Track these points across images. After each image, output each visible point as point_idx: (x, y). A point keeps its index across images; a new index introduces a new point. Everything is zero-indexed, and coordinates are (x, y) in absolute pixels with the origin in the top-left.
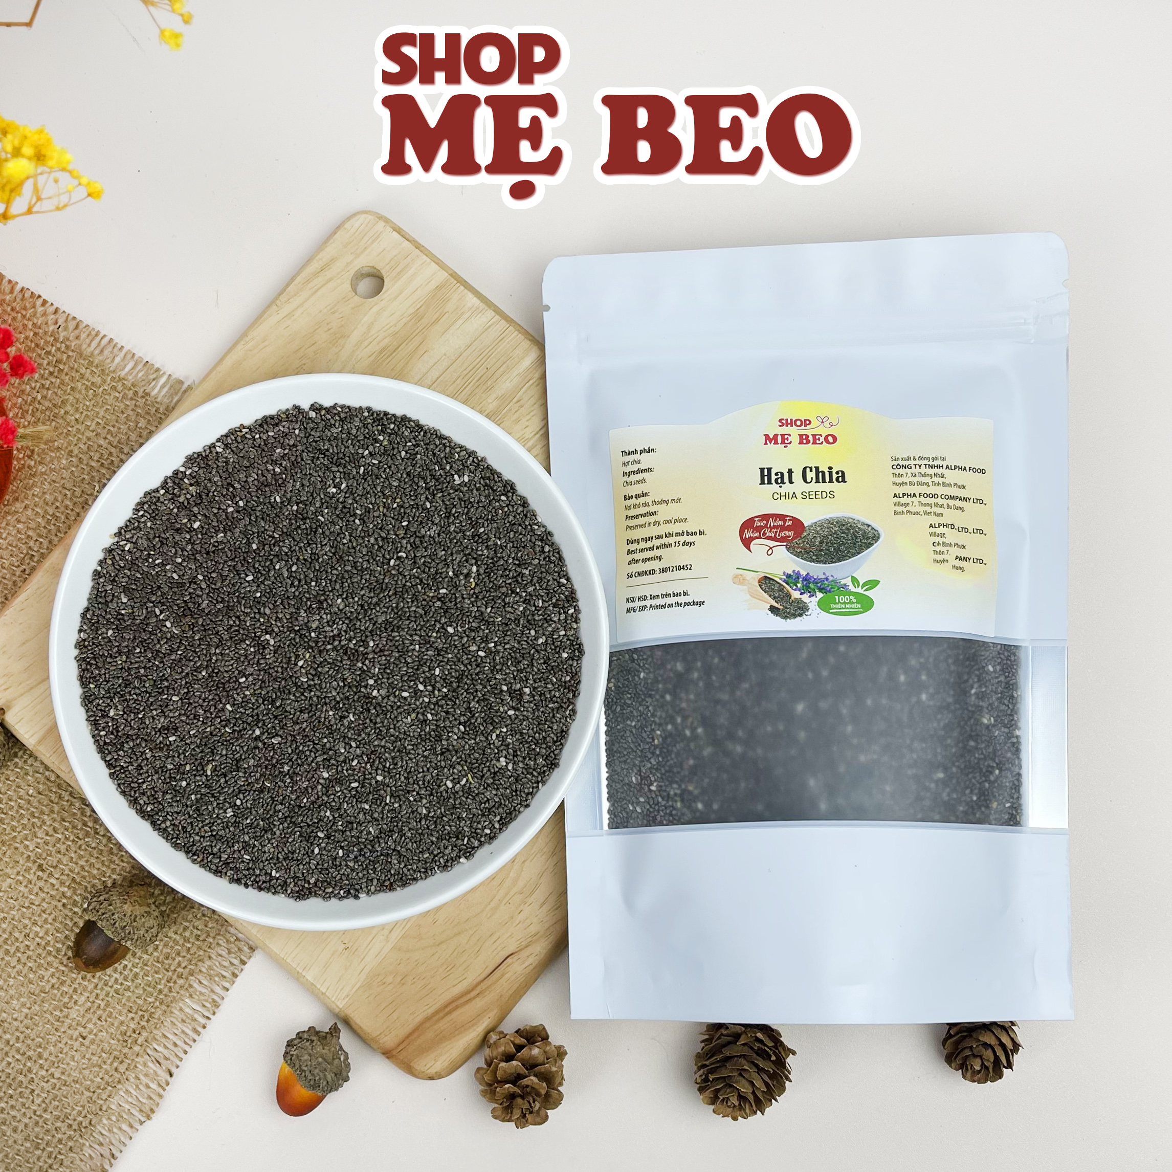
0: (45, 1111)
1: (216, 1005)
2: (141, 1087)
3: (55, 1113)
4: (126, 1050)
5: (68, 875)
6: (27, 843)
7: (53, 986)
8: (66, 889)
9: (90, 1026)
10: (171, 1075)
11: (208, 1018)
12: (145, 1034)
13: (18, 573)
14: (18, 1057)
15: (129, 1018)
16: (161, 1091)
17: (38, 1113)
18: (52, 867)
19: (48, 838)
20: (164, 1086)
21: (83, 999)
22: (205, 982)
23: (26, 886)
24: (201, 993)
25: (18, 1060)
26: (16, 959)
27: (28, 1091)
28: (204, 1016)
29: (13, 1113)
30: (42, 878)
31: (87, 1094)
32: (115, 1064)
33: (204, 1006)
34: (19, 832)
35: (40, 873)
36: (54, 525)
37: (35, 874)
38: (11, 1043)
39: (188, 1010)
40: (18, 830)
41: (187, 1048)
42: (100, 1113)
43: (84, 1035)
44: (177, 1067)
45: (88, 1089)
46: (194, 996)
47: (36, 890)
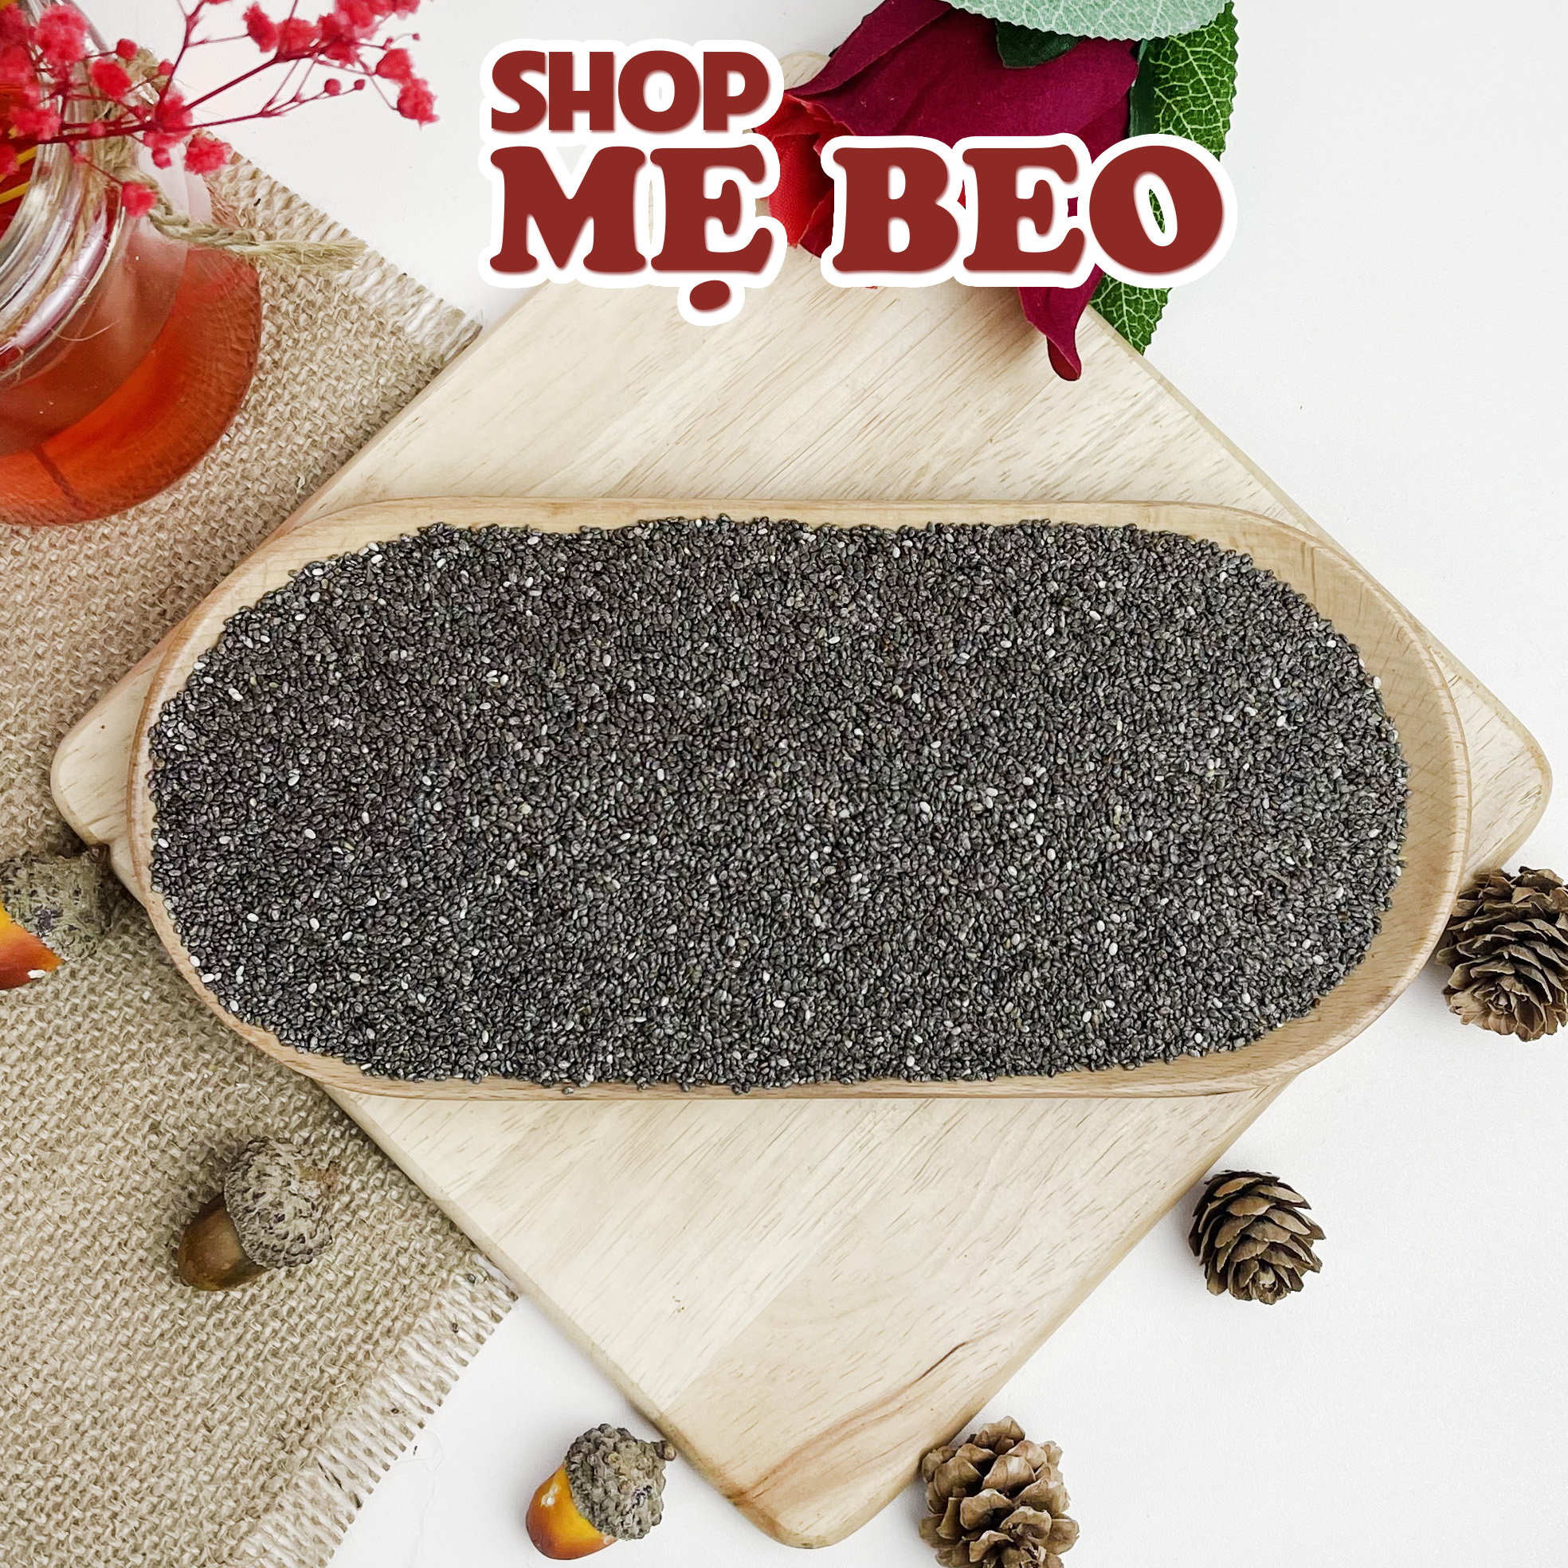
0: (135, 1551)
1: (442, 1387)
2: (303, 1519)
3: (149, 1556)
4: (282, 1455)
5: (202, 1144)
6: (135, 1083)
7: (162, 1335)
8: (197, 1168)
9: (224, 1408)
10: (359, 1505)
11: (430, 1411)
12: (318, 1429)
13: (152, 617)
14: (94, 1454)
15: (291, 1400)
16: (338, 1531)
17: (121, 1554)
18: (175, 1127)
19: (172, 1077)
20: (345, 1521)
21: (215, 1360)
22: (427, 1346)
23: (127, 1158)
24: (418, 1366)
25: (92, 1459)
26: (100, 1283)
27: (107, 1514)
28: (422, 1406)
29: (80, 1550)
30: (156, 1147)
31: (209, 1527)
32: (262, 1479)
33: (422, 1388)
34: (123, 1064)
35: (154, 1138)
36: (223, 538)
37: (144, 1137)
38: (82, 1429)
39: (395, 1395)
40: (121, 1059)
41: (389, 1460)
42: (230, 1561)
43: (210, 1424)
44: (370, 1491)
45: (211, 1518)
46: (407, 1369)
47: (146, 1165)
